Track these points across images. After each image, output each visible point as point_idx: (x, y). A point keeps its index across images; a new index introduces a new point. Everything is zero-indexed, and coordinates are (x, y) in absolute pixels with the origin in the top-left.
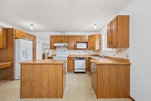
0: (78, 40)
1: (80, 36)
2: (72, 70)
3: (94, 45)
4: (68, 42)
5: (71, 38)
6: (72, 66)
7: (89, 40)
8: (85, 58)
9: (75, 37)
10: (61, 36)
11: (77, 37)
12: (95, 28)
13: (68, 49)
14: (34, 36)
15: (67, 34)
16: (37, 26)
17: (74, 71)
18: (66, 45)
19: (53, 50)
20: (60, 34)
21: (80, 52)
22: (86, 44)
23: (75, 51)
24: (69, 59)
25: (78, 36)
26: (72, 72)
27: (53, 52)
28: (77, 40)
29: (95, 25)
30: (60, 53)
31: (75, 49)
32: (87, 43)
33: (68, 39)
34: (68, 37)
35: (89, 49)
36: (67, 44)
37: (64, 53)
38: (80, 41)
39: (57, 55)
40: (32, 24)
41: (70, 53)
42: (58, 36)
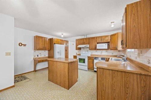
0: (99, 40)
1: (101, 37)
2: (92, 69)
3: (117, 44)
4: (89, 43)
5: (92, 39)
6: (91, 65)
7: (110, 40)
8: (105, 58)
9: (96, 38)
10: (83, 39)
11: (97, 38)
12: (113, 26)
13: (90, 50)
14: (66, 41)
15: (89, 36)
16: (65, 34)
17: (94, 69)
18: (88, 47)
19: (79, 51)
20: (83, 37)
21: (102, 52)
22: (107, 44)
23: (96, 51)
24: (89, 58)
25: (99, 37)
26: (92, 70)
27: (79, 52)
28: (97, 41)
29: (113, 23)
30: (84, 53)
31: (96, 49)
32: (108, 42)
33: (89, 41)
34: (89, 39)
35: (111, 49)
36: (88, 45)
37: (86, 53)
38: (101, 41)
39: (81, 55)
40: (62, 33)
41: (92, 53)
42: (81, 39)
